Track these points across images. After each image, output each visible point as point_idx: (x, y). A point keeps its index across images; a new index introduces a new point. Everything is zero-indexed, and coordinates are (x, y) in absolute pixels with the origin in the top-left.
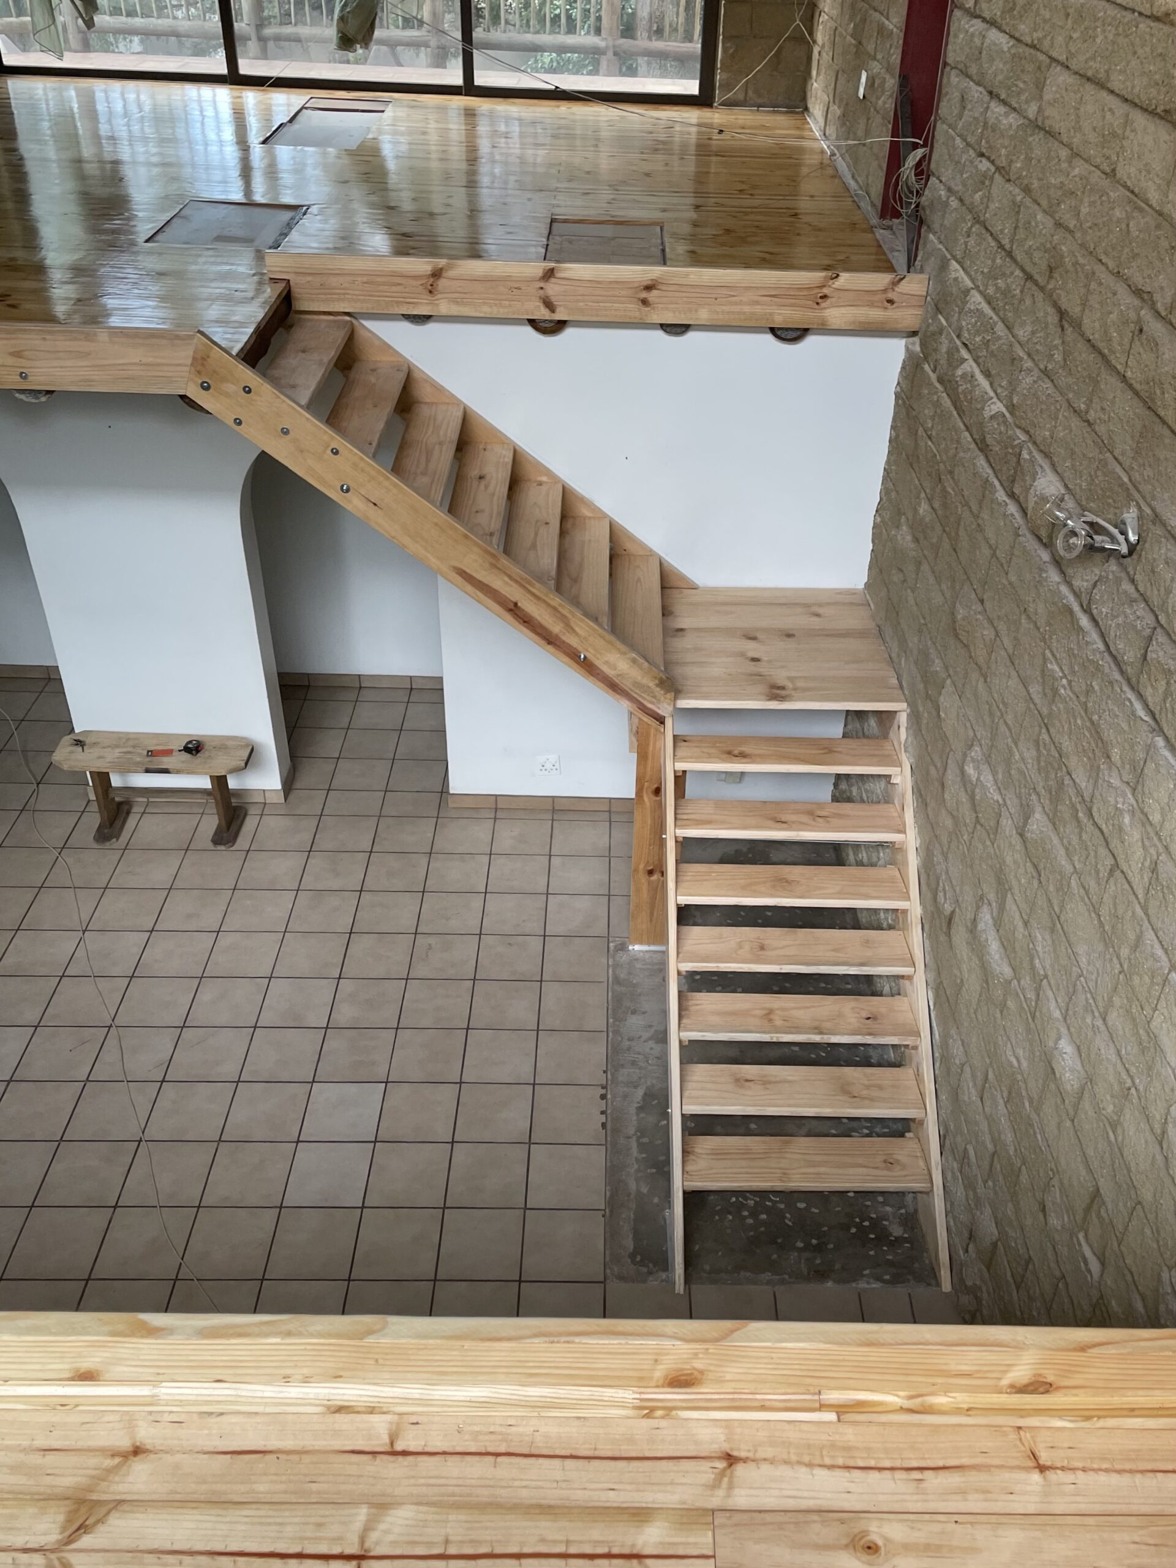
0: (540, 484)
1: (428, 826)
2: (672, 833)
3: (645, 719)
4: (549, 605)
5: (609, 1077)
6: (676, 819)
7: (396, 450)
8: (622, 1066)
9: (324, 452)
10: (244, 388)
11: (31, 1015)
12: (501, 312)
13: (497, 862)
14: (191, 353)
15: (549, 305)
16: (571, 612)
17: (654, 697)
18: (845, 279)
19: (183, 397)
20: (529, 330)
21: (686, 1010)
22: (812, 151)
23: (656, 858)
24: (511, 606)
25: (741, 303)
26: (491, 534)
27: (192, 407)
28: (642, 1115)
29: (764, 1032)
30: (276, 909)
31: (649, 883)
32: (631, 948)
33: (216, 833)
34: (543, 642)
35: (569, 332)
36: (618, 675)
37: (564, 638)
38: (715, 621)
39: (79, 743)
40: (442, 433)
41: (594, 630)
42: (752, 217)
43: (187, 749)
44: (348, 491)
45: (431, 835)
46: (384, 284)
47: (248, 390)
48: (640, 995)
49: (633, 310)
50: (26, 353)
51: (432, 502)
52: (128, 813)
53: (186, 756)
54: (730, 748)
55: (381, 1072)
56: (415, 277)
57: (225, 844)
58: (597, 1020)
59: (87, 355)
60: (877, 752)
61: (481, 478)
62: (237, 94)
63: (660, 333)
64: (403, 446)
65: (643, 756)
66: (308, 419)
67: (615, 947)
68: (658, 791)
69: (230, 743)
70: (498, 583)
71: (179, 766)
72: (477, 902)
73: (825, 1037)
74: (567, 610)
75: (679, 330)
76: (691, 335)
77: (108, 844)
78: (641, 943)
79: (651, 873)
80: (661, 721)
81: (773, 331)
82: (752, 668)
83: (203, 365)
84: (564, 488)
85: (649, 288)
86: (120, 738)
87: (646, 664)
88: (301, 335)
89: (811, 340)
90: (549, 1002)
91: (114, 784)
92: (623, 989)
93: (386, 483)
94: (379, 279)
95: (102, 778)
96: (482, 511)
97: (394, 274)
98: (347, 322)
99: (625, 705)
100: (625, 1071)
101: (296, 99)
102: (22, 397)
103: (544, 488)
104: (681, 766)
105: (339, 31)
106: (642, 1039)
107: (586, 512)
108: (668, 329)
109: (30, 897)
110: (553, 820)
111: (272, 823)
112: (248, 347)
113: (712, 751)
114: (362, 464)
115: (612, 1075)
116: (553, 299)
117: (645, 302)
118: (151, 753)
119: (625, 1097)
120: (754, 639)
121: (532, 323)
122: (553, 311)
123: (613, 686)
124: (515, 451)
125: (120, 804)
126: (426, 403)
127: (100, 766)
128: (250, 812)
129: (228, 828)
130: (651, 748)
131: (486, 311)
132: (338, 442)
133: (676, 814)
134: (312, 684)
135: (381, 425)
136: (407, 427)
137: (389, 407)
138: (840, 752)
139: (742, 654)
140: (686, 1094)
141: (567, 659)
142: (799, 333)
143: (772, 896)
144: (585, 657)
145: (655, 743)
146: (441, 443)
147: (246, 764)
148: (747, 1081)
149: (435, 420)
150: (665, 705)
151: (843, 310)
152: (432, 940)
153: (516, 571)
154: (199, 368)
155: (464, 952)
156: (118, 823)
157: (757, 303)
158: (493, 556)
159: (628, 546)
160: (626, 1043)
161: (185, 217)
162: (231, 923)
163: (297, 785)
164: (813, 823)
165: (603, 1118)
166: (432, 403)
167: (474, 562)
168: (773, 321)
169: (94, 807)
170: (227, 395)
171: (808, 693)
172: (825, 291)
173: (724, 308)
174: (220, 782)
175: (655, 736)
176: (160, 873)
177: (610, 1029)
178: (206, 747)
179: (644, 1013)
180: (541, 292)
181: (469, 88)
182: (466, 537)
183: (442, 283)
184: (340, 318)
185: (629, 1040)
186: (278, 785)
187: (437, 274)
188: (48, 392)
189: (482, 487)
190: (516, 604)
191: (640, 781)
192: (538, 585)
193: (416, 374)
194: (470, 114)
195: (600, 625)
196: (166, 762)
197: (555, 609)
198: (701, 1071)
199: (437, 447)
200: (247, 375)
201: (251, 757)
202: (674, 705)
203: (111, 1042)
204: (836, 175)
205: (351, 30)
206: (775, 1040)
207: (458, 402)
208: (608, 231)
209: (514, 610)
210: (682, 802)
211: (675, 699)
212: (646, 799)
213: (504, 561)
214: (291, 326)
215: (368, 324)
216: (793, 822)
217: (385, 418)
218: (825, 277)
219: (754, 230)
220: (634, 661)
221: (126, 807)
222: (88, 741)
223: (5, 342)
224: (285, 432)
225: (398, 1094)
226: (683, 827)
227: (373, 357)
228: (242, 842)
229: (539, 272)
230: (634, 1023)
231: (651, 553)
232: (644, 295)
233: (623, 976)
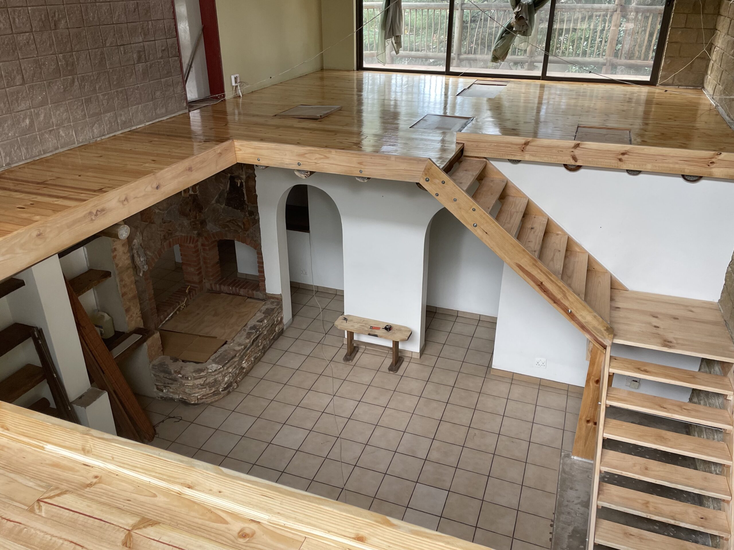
0: (558, 235)
1: (480, 381)
2: (605, 402)
3: (596, 345)
4: (557, 285)
5: (556, 517)
6: (607, 395)
7: (498, 213)
8: (563, 513)
9: (469, 209)
10: (442, 182)
11: (309, 425)
12: (553, 161)
13: (510, 403)
14: (425, 167)
15: (575, 159)
16: (567, 290)
17: (603, 335)
18: (724, 155)
19: (418, 184)
20: (563, 169)
21: (602, 491)
22: (705, 104)
23: (592, 415)
24: (539, 283)
25: (668, 163)
26: (535, 251)
27: (420, 188)
28: (571, 540)
29: (643, 512)
30: (410, 403)
31: (587, 427)
32: (572, 457)
33: (390, 366)
34: (552, 302)
35: (582, 171)
36: (586, 322)
37: (562, 301)
38: (636, 307)
39: (345, 319)
40: (518, 208)
41: (577, 299)
42: (674, 129)
43: (386, 328)
44: (476, 226)
45: (481, 385)
46: (503, 147)
47: (443, 182)
48: (575, 481)
49: (614, 163)
50: (364, 163)
51: (511, 235)
52: (357, 351)
53: (385, 331)
54: (639, 367)
55: (447, 485)
56: (517, 144)
57: (393, 371)
58: (552, 487)
59: (385, 165)
60: (721, 382)
61: (532, 228)
62: (447, 78)
63: (626, 174)
64: (500, 212)
65: (592, 363)
66: (465, 196)
67: (565, 455)
68: (598, 382)
69: (403, 329)
70: (535, 272)
71: (381, 334)
72: (499, 419)
73: (677, 522)
74: (565, 288)
75: (635, 173)
76: (641, 176)
77: (348, 362)
78: (578, 456)
79: (588, 421)
80: (605, 348)
81: (683, 176)
82: (655, 330)
83: (428, 171)
84: (568, 237)
85: (623, 154)
86: (361, 320)
87: (601, 319)
88: (465, 165)
89: (702, 182)
90: (529, 474)
91: (355, 339)
92: (566, 476)
93: (493, 225)
94: (501, 145)
95: (351, 334)
96: (532, 242)
97: (508, 143)
98: (485, 161)
99: (588, 336)
100: (564, 516)
101: (471, 80)
102: (358, 180)
103: (559, 236)
104: (612, 370)
105: (493, 55)
106: (575, 503)
107: (577, 249)
108: (630, 172)
109: (316, 378)
110: (539, 389)
111: (413, 367)
112: (446, 166)
113: (630, 366)
114: (484, 216)
115: (557, 516)
116: (577, 156)
117: (620, 160)
118: (372, 328)
119: (563, 529)
120: (657, 317)
121: (566, 166)
122: (576, 161)
123: (583, 327)
124: (548, 219)
125: (355, 347)
126: (512, 196)
127: (351, 329)
128: (405, 360)
129: (396, 365)
130: (597, 359)
131: (546, 160)
132: (476, 206)
133: (607, 393)
134: (437, 312)
135: (494, 202)
136: (503, 205)
137: (498, 196)
138: (700, 379)
139: (650, 323)
140: (597, 533)
141: (562, 311)
142: (697, 178)
143: (655, 443)
144: (571, 312)
145: (600, 358)
146: (517, 212)
147: (408, 338)
148: (631, 535)
149: (515, 203)
150: (608, 340)
151: (722, 169)
152: (476, 432)
153: (544, 268)
154: (426, 172)
155: (490, 441)
156: (353, 354)
157: (677, 163)
158: (535, 260)
159: (596, 267)
160: (565, 503)
161: (425, 120)
162: (392, 405)
163: (425, 352)
164: (680, 411)
165: (551, 536)
166: (515, 196)
167: (526, 262)
168: (684, 172)
169: (346, 347)
170: (435, 184)
171: (682, 346)
172: (713, 160)
173: (660, 164)
174: (396, 344)
175: (600, 354)
176: (366, 378)
177: (558, 494)
178: (393, 329)
179: (576, 490)
180: (572, 153)
181: (544, 77)
182: (524, 250)
183: (528, 147)
184: (481, 159)
185: (568, 501)
186: (418, 350)
187: (526, 144)
188: (369, 178)
189: (532, 232)
190: (542, 283)
191: (589, 375)
192: (553, 275)
193: (509, 184)
194: (542, 87)
195: (581, 298)
196: (377, 332)
197: (560, 287)
198: (606, 524)
199: (515, 213)
200: (445, 176)
201: (410, 335)
202: (612, 341)
203: (338, 444)
204: (718, 114)
205: (498, 54)
206: (648, 517)
207: (526, 197)
208: (604, 132)
209: (541, 285)
210: (610, 388)
211: (613, 338)
212: (591, 384)
213: (539, 263)
214: (461, 162)
215: (492, 162)
216: (670, 409)
217: (495, 200)
218: (714, 154)
219: (676, 134)
220: (595, 317)
221: (357, 349)
222: (349, 319)
223: (357, 158)
224: (455, 200)
225: (453, 498)
226: (610, 400)
227: (492, 176)
228: (400, 372)
229: (573, 145)
230: (571, 494)
231: (606, 272)
232: (621, 157)
233: (567, 469)
